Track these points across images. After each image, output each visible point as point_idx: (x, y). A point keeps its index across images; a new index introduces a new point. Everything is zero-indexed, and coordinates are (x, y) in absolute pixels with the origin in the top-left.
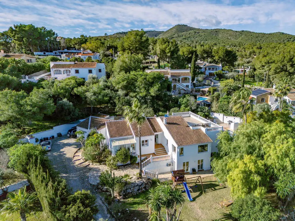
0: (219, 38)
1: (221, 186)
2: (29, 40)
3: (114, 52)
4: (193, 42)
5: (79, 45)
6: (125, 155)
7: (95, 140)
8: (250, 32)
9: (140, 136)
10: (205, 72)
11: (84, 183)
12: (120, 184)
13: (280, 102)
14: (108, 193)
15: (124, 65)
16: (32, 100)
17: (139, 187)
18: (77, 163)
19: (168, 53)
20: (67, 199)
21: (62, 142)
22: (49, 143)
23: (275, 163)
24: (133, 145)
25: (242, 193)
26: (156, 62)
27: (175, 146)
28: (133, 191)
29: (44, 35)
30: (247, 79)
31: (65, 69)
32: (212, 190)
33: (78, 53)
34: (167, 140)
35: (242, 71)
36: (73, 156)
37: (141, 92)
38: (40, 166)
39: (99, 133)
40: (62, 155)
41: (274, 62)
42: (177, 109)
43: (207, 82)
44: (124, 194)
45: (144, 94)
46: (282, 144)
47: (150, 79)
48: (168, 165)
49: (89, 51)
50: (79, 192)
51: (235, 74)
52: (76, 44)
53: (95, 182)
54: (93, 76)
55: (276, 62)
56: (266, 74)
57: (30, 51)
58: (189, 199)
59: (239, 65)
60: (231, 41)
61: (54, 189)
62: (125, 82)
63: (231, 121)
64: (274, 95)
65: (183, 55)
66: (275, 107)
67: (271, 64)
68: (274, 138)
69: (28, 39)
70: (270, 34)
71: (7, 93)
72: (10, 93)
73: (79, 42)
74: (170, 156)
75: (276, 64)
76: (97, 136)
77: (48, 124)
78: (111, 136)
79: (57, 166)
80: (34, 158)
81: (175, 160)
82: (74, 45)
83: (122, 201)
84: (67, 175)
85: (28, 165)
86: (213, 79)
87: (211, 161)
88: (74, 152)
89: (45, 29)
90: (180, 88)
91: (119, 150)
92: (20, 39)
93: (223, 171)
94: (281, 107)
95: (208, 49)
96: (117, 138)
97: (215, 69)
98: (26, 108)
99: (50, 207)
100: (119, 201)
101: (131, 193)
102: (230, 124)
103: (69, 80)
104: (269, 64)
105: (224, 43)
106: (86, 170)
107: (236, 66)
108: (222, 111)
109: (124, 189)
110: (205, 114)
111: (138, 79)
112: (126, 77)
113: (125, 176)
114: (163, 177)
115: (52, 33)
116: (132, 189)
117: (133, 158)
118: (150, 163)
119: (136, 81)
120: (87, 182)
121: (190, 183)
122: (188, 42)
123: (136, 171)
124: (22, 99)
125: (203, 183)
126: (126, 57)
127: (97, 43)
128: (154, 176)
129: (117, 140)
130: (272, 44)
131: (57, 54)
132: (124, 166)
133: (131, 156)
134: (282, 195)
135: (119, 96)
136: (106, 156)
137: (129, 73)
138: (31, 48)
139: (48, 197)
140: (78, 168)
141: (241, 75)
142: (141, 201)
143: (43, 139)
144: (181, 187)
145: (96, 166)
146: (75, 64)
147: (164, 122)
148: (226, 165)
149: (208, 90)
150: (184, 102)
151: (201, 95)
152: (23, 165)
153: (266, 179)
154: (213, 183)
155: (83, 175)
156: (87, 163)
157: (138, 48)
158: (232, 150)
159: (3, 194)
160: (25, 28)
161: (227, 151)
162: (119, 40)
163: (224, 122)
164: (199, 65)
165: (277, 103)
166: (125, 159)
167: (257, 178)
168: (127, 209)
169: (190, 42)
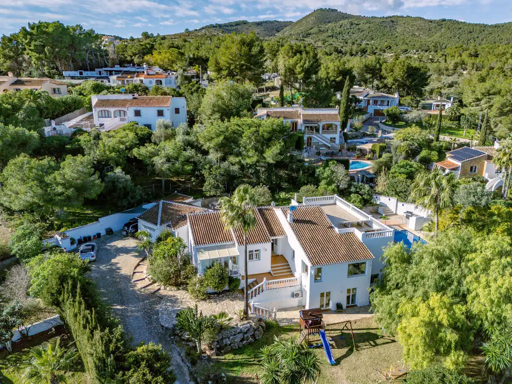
0: (397, 35)
1: (386, 338)
2: (54, 50)
3: (202, 70)
4: (346, 43)
5: (140, 56)
6: (220, 276)
7: (170, 249)
8: (458, 22)
9: (246, 243)
10: (367, 107)
11: (150, 323)
12: (212, 329)
13: (505, 174)
14: (191, 344)
15: (220, 102)
16: (64, 176)
17: (243, 335)
18: (140, 285)
19: (300, 73)
20: (124, 360)
21: (114, 246)
22: (93, 249)
23: (486, 310)
24: (234, 257)
25: (423, 359)
26: (276, 87)
27: (307, 265)
28: (233, 341)
29: (80, 40)
30: (446, 123)
31: (117, 109)
32: (371, 345)
33: (139, 74)
34: (294, 252)
35: (438, 106)
36: (132, 273)
37: (249, 157)
38: (81, 298)
39: (177, 237)
40: (114, 270)
41: (499, 92)
42: (311, 187)
43: (370, 130)
44: (218, 346)
45: (255, 159)
46: (503, 276)
47: (265, 134)
48: (294, 295)
49: (157, 69)
50: (144, 347)
51: (423, 114)
52: (135, 55)
53: (169, 322)
54: (165, 123)
55: (503, 92)
56: (483, 116)
57: (57, 69)
58: (329, 361)
59: (431, 92)
60: (419, 40)
61: (104, 342)
62: (222, 138)
63: (410, 213)
64: (495, 161)
65: (328, 76)
66: (496, 183)
67: (494, 96)
68: (488, 262)
69: (52, 48)
70: (496, 27)
71: (23, 164)
72: (28, 163)
73: (139, 51)
74: (298, 279)
75: (503, 96)
76: (172, 243)
77: (90, 212)
78: (197, 242)
79: (107, 290)
80: (70, 284)
81: (307, 288)
82: (131, 57)
83: (214, 359)
84: (123, 308)
85: (60, 294)
86: (381, 122)
87: (370, 293)
88: (135, 266)
89: (81, 28)
90: (320, 143)
91: (210, 268)
92: (40, 50)
93: (391, 315)
94: (507, 184)
95: (374, 63)
96: (206, 246)
97: (386, 103)
98: (54, 189)
99: (97, 371)
100: (209, 358)
101: (230, 345)
102: (408, 219)
103: (124, 133)
104: (490, 97)
105: (407, 44)
106: (154, 300)
107: (427, 94)
108: (395, 193)
109: (218, 338)
110: (363, 198)
111: (243, 132)
112: (223, 129)
113: (220, 316)
114: (284, 317)
115: (94, 35)
116: (231, 338)
117: (233, 281)
118: (262, 291)
119: (241, 135)
120: (155, 322)
121: (331, 330)
122: (338, 44)
123: (239, 306)
124: (48, 174)
125: (355, 332)
126: (223, 89)
127: (171, 54)
128: (270, 316)
129: (206, 249)
130: (499, 46)
131: (102, 76)
132: (218, 294)
133: (229, 277)
134: (495, 367)
135: (210, 162)
136: (188, 276)
137: (229, 121)
138: (58, 64)
139: (94, 355)
140: (141, 295)
141: (434, 115)
142: (247, 361)
143: (82, 238)
144: (316, 338)
145: (171, 293)
146: (134, 98)
147: (288, 219)
148: (397, 306)
149: (370, 148)
150: (325, 175)
151: (358, 158)
152: (52, 295)
153: (468, 337)
154: (373, 331)
155: (149, 309)
156: (155, 286)
157: (244, 67)
158: (409, 279)
159: (21, 338)
160: (47, 28)
161: (399, 281)
162: (210, 41)
163: (398, 213)
164: (356, 95)
165: (501, 175)
166: (219, 283)
167: (451, 336)
168: (223, 375)
169: (341, 42)
